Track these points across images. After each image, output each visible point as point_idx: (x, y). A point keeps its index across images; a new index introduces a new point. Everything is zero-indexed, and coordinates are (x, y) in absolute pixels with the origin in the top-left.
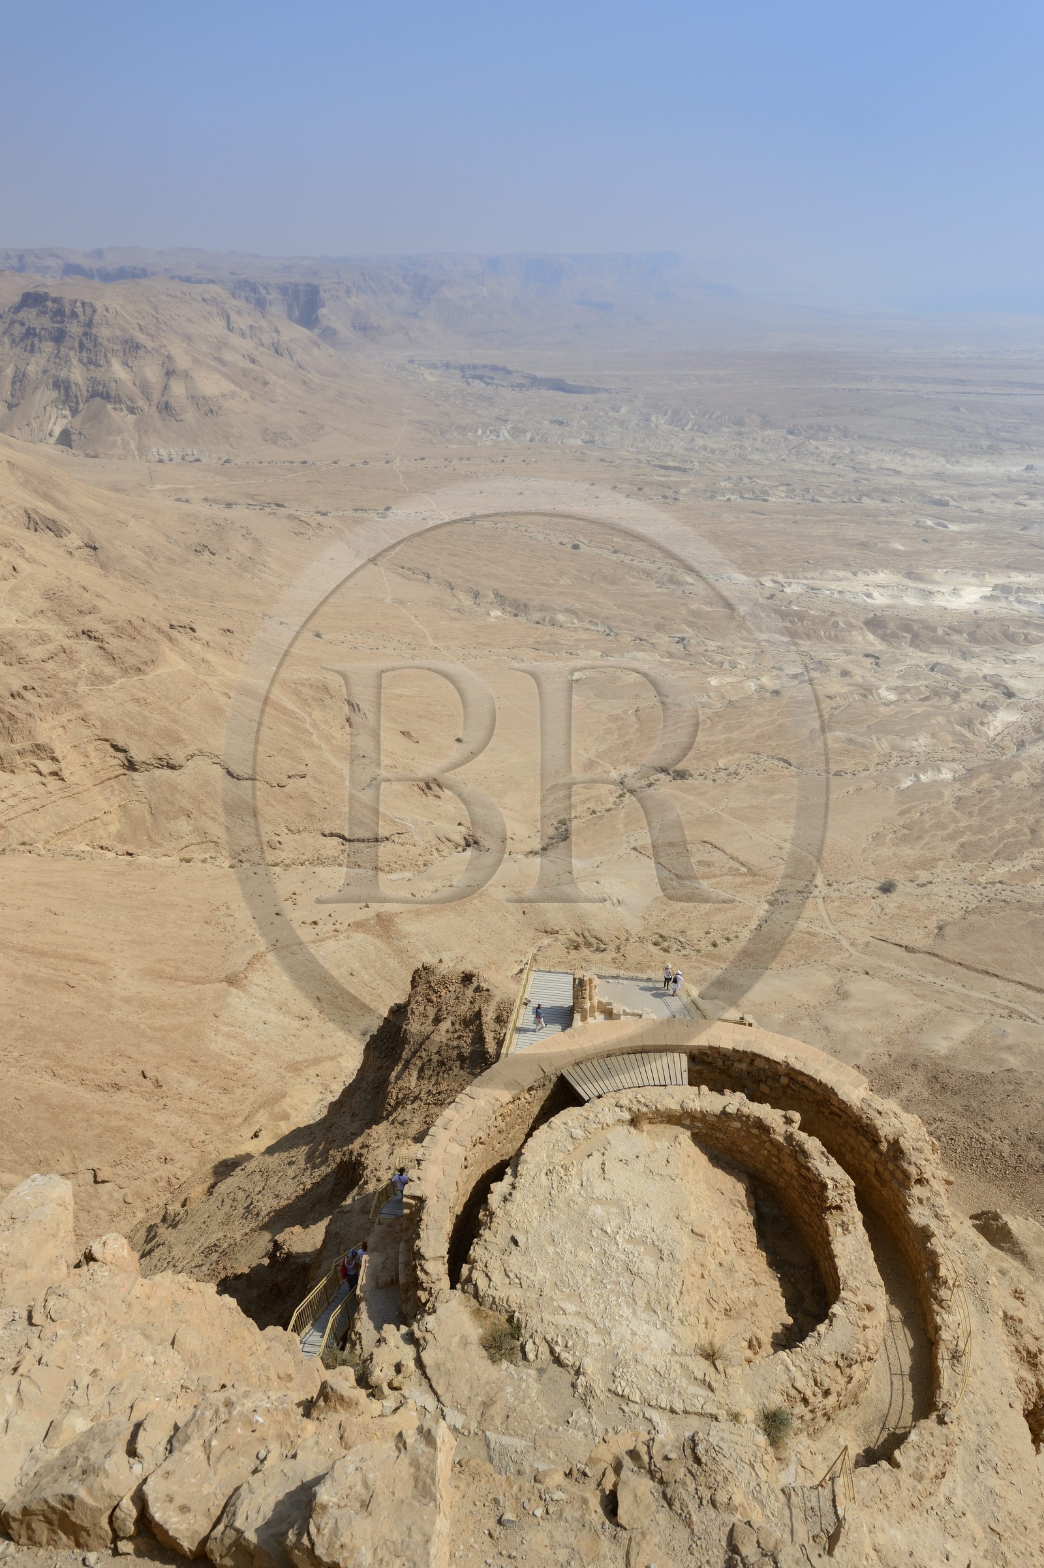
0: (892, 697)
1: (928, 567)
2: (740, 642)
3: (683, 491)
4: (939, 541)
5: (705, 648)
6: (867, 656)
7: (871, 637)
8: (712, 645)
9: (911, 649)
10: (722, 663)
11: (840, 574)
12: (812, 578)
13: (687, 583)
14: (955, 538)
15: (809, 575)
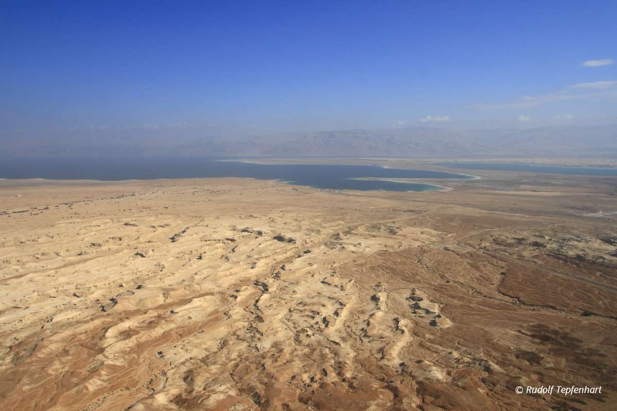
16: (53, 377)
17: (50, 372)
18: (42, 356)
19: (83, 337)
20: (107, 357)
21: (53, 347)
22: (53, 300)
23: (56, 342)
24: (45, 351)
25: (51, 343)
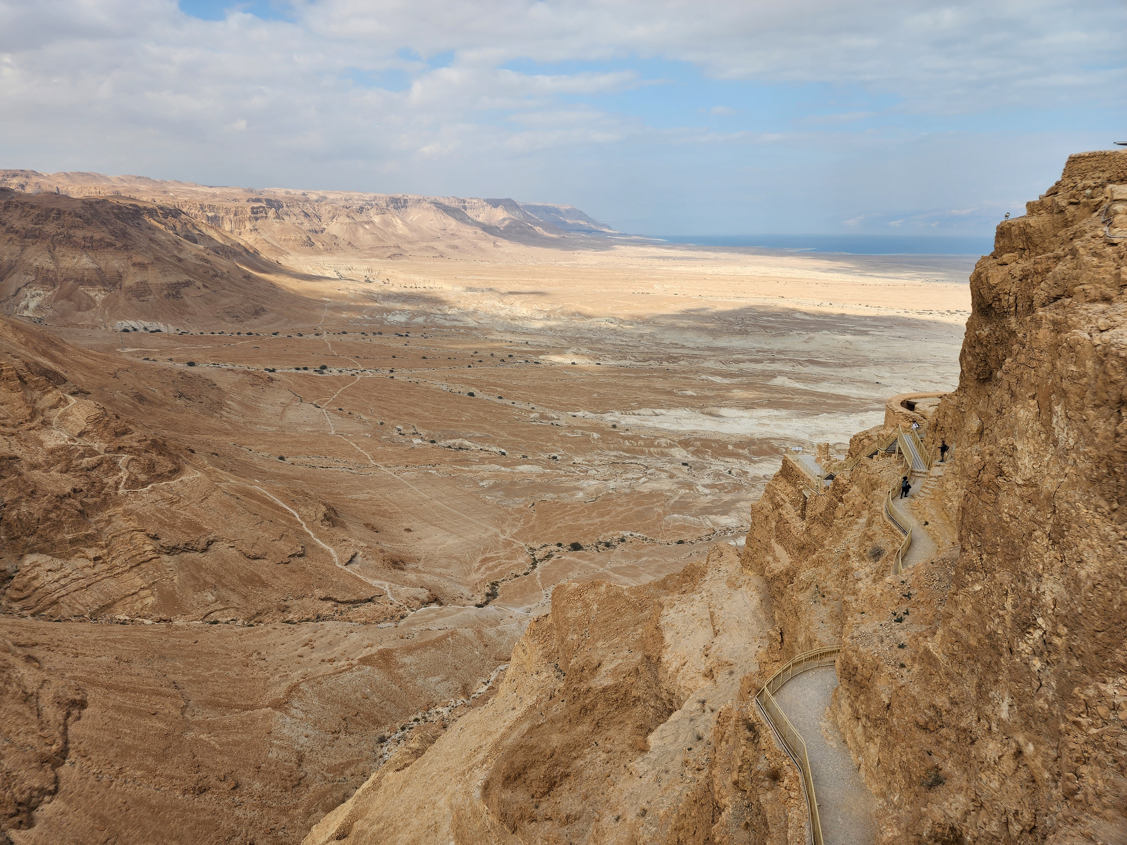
0: (707, 491)
1: (714, 406)
2: (596, 457)
4: (718, 390)
5: (573, 462)
6: (685, 464)
7: (684, 453)
9: (713, 460)
10: (587, 472)
11: (657, 411)
12: (639, 414)
13: (554, 419)
14: (728, 388)
15: (636, 412)
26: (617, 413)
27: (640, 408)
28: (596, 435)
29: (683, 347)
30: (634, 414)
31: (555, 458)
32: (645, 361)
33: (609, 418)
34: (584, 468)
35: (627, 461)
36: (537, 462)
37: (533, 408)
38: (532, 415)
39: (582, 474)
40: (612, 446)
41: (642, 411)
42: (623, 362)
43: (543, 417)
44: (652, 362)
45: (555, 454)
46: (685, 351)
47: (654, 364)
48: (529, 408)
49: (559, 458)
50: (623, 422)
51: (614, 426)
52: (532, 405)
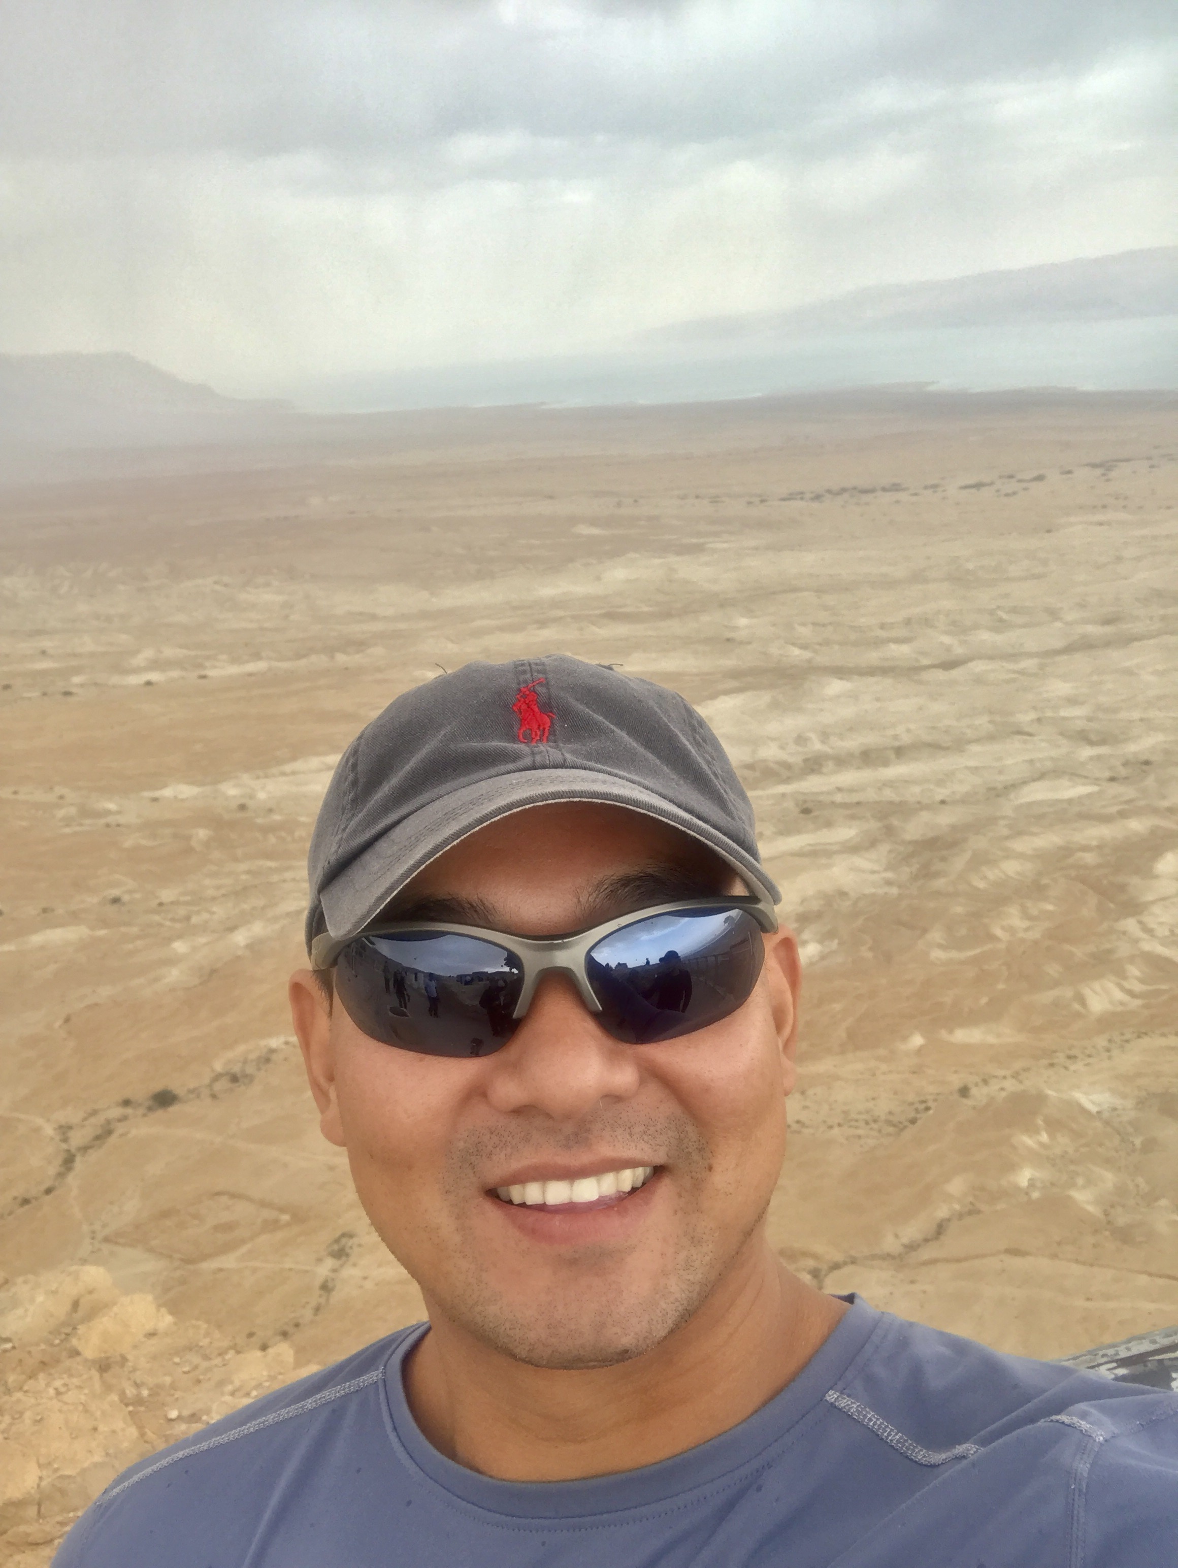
2: (207, 882)
3: (76, 680)
5: (158, 901)
8: (167, 895)
10: (188, 918)
13: (108, 812)
15: (288, 768)
16: (1002, 946)
17: (998, 932)
18: (981, 885)
19: (1089, 858)
20: (1149, 931)
21: (1011, 868)
22: (1025, 742)
23: (1021, 856)
24: (992, 874)
25: (1007, 857)
26: (246, 778)
27: (294, 759)
28: (202, 833)
29: (374, 617)
30: (284, 774)
31: (116, 901)
32: (299, 656)
33: (231, 791)
34: (182, 911)
35: (275, 878)
36: (75, 917)
37: (61, 797)
38: (61, 813)
39: (178, 926)
40: (239, 852)
41: (298, 765)
42: (251, 667)
43: (85, 812)
44: (314, 658)
45: (115, 892)
46: (377, 627)
47: (319, 661)
48: (51, 798)
49: (126, 898)
50: (262, 795)
51: (242, 807)
52: (59, 790)
